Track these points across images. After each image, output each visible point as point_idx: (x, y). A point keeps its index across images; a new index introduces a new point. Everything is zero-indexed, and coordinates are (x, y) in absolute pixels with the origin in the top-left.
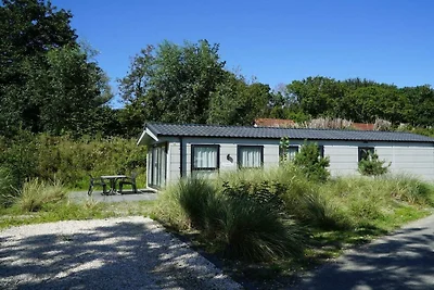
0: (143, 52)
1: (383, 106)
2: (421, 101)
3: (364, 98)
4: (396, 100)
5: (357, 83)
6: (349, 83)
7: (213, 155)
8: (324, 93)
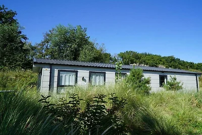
0: (50, 31)
1: (156, 63)
2: (171, 62)
3: (149, 60)
4: (161, 61)
5: (146, 54)
6: (143, 54)
7: (73, 77)
8: (133, 57)
